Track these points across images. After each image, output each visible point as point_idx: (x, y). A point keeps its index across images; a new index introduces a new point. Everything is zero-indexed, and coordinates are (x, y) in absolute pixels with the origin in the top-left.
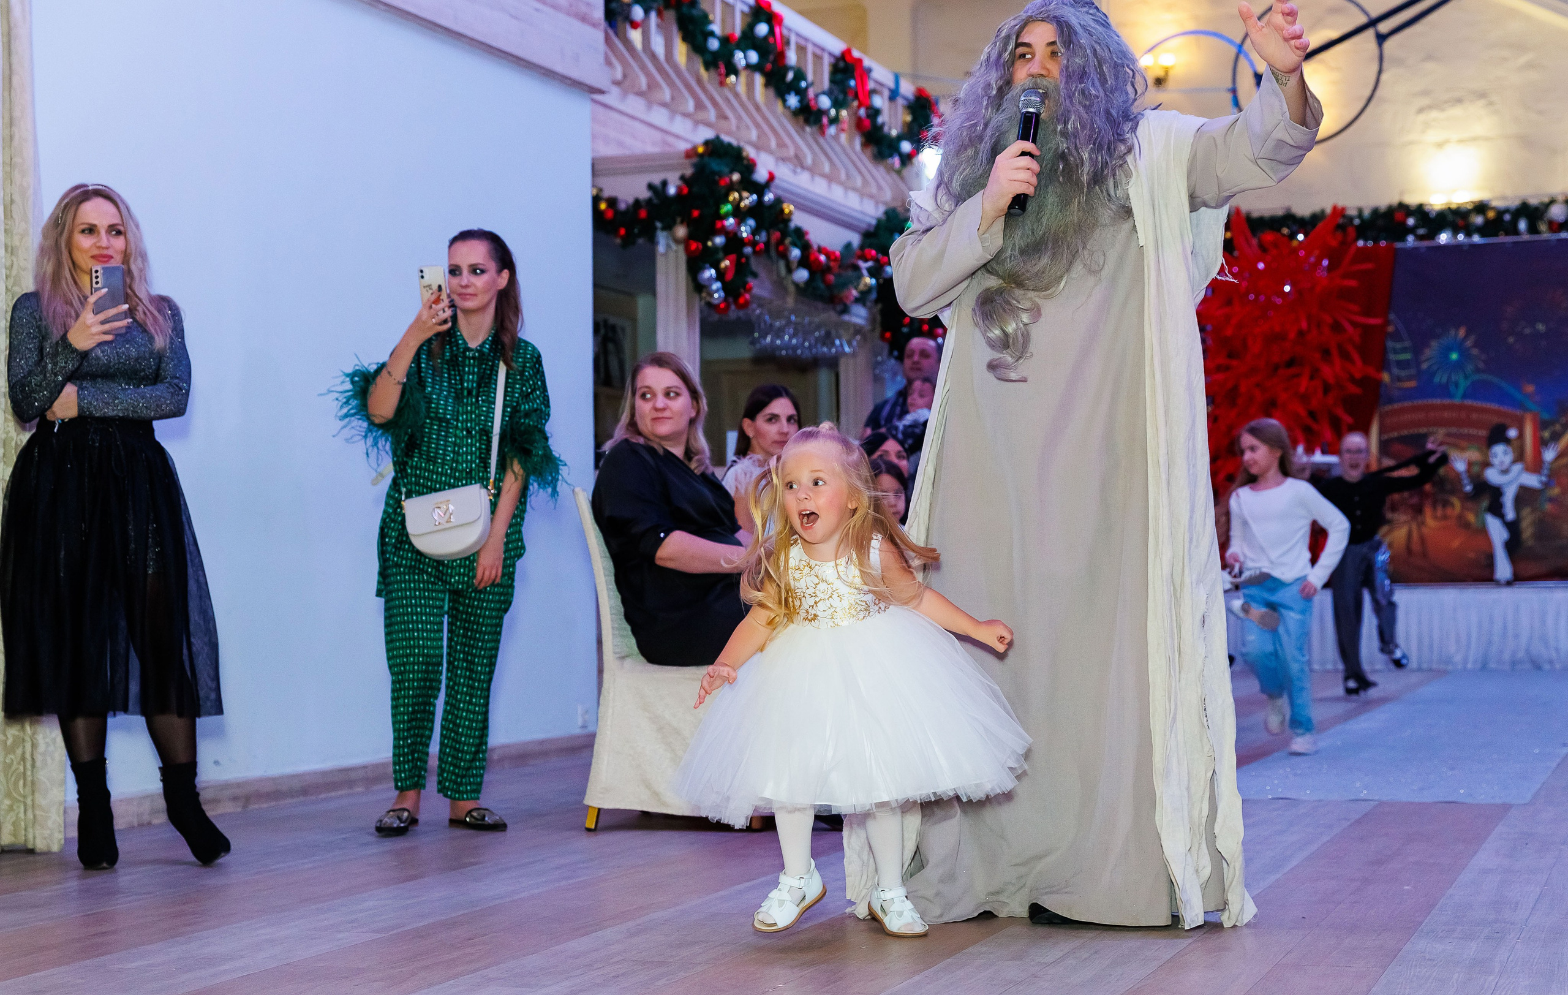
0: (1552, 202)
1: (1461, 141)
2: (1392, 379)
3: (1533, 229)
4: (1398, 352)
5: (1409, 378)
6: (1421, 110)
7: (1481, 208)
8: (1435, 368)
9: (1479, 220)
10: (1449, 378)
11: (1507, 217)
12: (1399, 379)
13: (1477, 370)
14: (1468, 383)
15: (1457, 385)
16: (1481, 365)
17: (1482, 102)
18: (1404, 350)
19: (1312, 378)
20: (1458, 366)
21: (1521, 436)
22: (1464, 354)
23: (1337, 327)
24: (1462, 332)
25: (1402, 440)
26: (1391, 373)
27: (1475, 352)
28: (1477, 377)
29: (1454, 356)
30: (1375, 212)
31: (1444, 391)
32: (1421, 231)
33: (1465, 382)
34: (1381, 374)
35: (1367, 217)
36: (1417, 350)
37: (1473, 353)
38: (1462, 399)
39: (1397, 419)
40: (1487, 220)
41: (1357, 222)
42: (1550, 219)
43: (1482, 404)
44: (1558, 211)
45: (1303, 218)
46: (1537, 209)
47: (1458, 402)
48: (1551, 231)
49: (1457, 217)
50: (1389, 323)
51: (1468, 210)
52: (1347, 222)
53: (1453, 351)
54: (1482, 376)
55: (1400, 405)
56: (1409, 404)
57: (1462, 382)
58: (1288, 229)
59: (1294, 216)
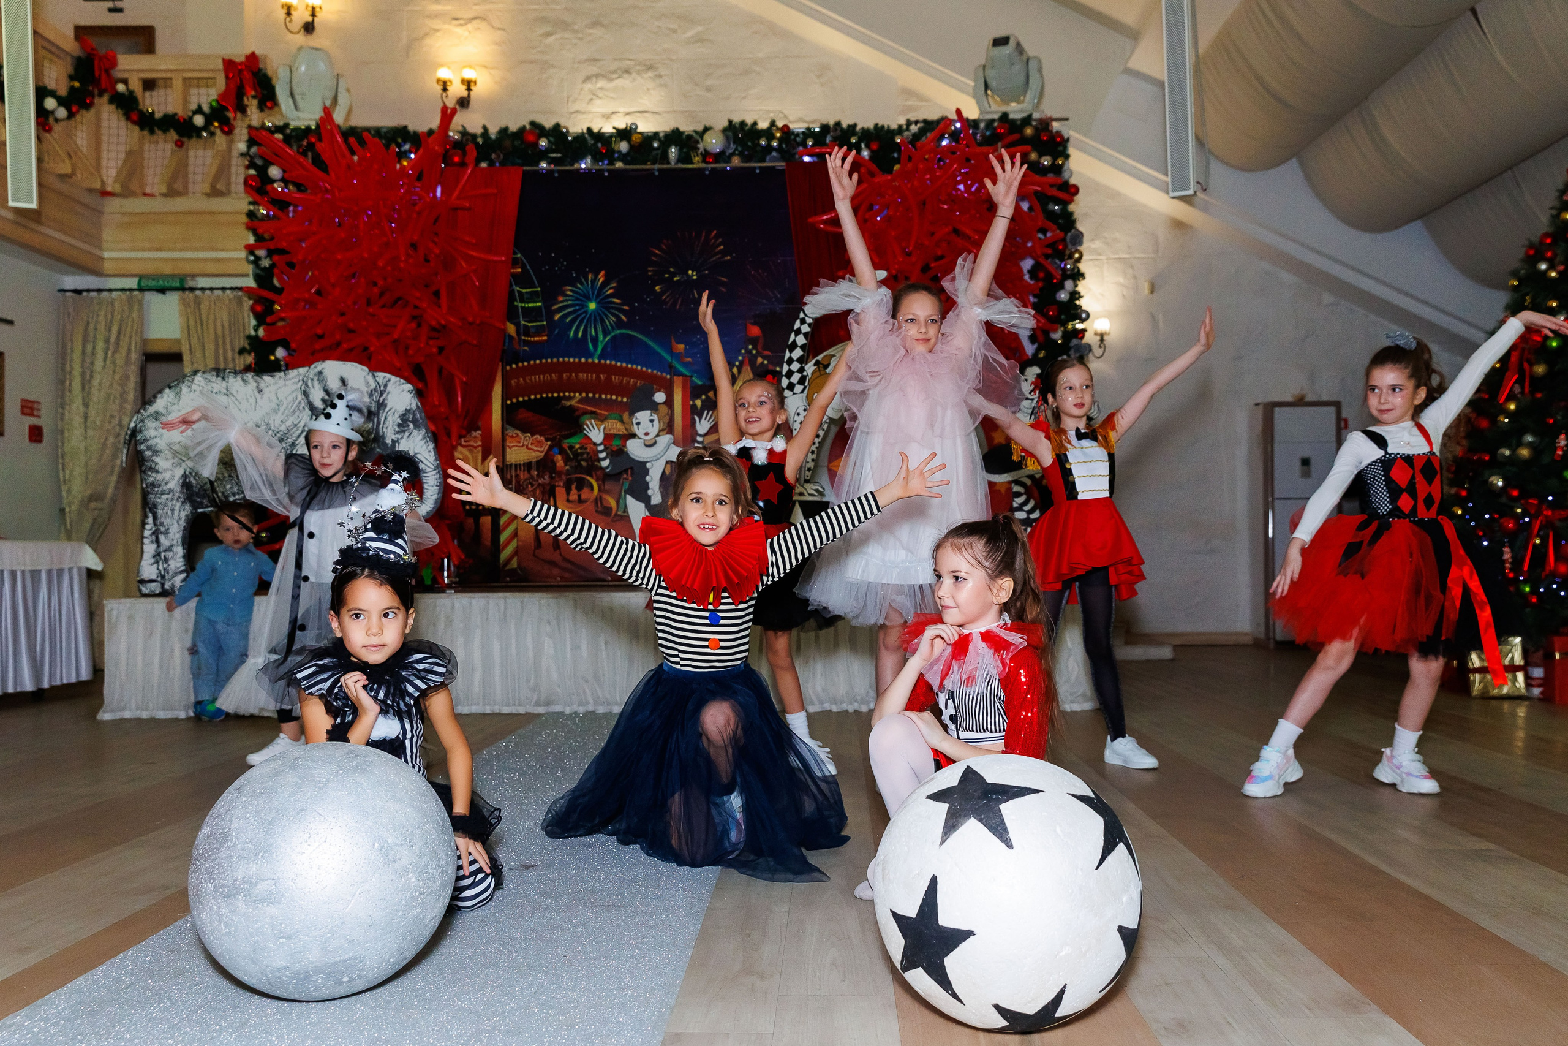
0: (706, 129)
2: (518, 332)
3: (684, 158)
4: (528, 299)
5: (539, 331)
6: (587, 79)
7: (624, 134)
8: (568, 320)
9: (624, 146)
10: (584, 333)
11: (656, 145)
12: (527, 332)
13: (619, 324)
14: (608, 338)
15: (595, 341)
16: (624, 318)
18: (533, 297)
20: (597, 318)
21: (669, 403)
22: (604, 304)
23: (447, 261)
24: (601, 279)
25: (528, 405)
26: (518, 325)
27: (616, 301)
28: (618, 332)
29: (592, 306)
30: (504, 131)
31: (580, 347)
32: (554, 155)
33: (605, 337)
34: (505, 324)
35: (493, 137)
36: (549, 297)
37: (614, 303)
38: (600, 358)
39: (524, 380)
40: (632, 147)
41: (480, 141)
42: (705, 150)
43: (624, 365)
44: (714, 142)
45: (415, 133)
46: (689, 137)
47: (596, 361)
48: (704, 161)
49: (600, 145)
50: (515, 262)
51: (611, 136)
52: (467, 140)
53: (590, 300)
54: (624, 331)
55: (529, 363)
56: (538, 362)
57: (601, 337)
58: (399, 146)
59: (406, 132)
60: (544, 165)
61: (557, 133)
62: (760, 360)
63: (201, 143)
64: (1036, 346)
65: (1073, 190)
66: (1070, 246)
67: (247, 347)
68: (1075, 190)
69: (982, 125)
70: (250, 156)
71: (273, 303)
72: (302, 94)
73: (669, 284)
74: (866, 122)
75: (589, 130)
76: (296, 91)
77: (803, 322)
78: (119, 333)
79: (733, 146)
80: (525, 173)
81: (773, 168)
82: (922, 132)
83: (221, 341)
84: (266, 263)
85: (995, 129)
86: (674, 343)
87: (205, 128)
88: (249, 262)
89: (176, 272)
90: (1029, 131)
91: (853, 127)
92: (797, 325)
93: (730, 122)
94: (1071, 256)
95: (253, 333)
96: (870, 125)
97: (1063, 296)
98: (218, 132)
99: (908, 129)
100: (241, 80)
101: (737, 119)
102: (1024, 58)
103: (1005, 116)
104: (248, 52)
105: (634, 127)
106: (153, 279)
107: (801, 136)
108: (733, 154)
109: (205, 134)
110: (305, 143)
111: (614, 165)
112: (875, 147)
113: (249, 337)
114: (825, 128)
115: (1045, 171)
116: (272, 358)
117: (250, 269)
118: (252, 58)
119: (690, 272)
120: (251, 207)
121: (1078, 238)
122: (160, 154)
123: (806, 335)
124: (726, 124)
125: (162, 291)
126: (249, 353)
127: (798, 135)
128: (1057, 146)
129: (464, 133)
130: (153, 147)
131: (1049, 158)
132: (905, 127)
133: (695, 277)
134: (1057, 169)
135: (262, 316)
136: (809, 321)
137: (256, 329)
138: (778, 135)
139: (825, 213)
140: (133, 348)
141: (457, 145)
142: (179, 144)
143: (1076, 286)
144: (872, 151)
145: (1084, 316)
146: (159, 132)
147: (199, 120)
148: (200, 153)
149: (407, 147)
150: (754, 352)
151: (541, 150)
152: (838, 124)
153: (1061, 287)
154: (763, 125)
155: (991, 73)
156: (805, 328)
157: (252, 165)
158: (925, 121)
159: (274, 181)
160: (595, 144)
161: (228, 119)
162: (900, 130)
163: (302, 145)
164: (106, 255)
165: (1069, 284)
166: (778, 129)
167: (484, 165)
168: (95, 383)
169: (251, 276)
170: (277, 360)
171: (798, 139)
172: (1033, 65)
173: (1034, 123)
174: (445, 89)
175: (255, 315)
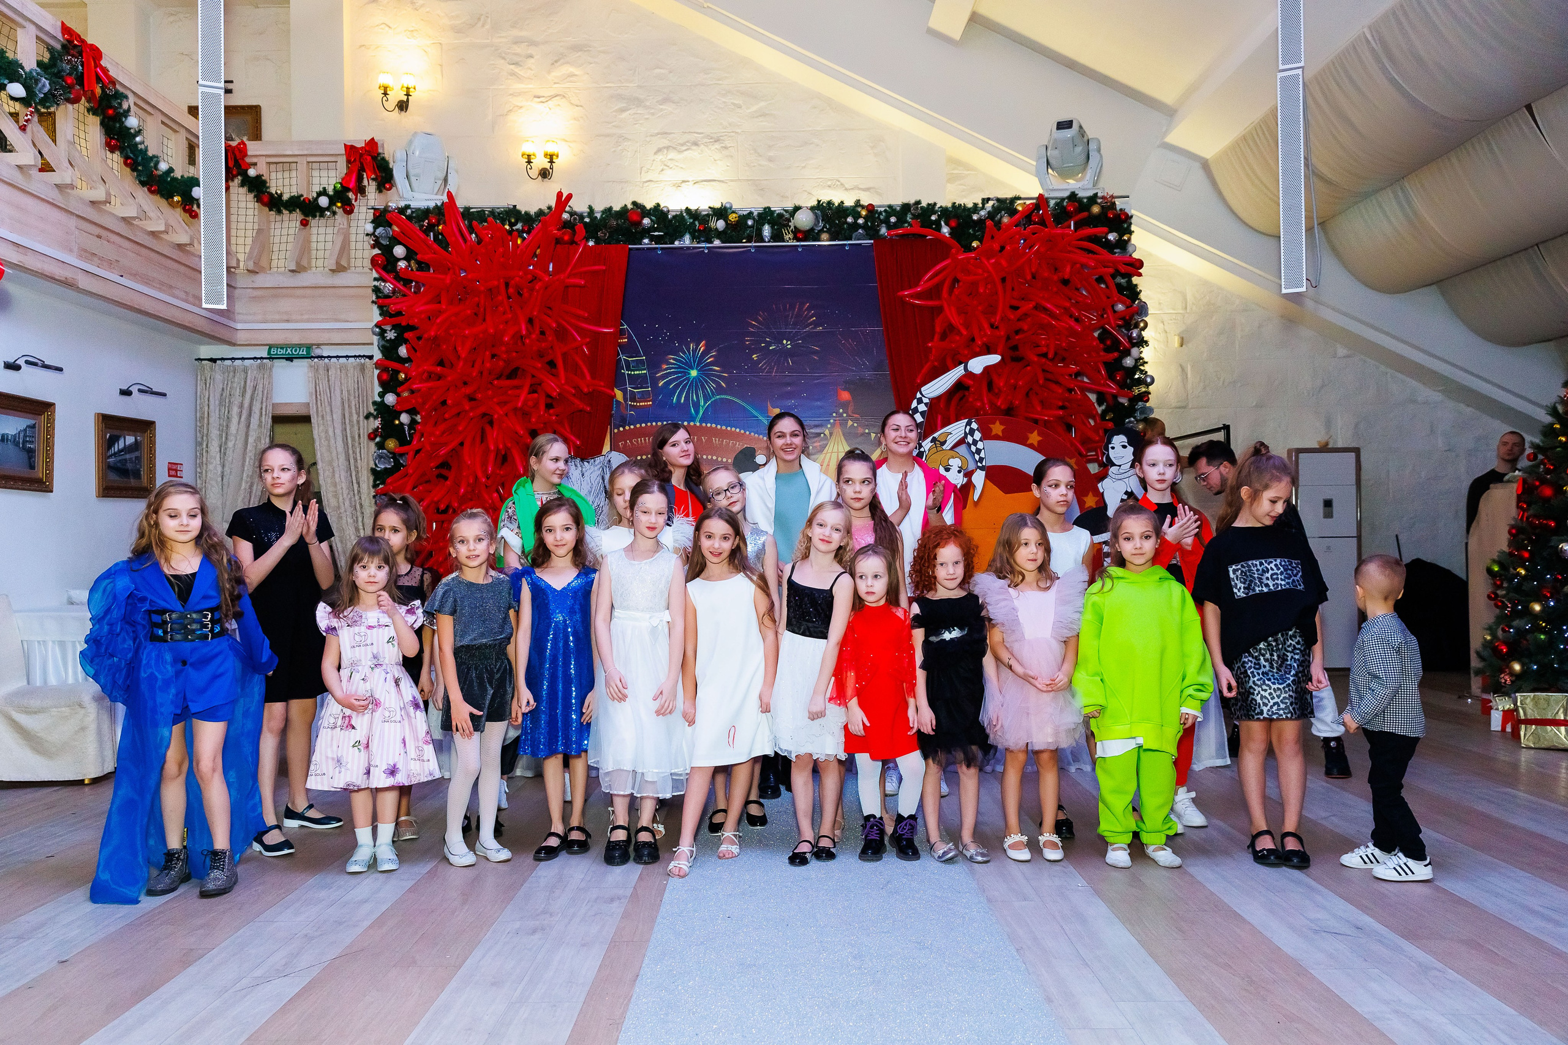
0: (797, 209)
1: (697, 183)
2: (626, 399)
3: (777, 236)
4: (633, 367)
5: (644, 397)
6: (659, 150)
7: (721, 213)
8: (671, 387)
9: (721, 224)
10: (687, 398)
11: (750, 223)
12: (634, 398)
13: (719, 390)
14: (709, 403)
15: (697, 406)
16: (723, 384)
17: (717, 146)
18: (639, 365)
19: (533, 391)
20: (698, 384)
22: (704, 370)
23: (562, 334)
24: (701, 349)
26: (624, 391)
27: (716, 368)
28: (718, 397)
29: (694, 373)
30: (609, 210)
31: (683, 412)
32: (656, 233)
33: (705, 402)
34: (613, 390)
35: (598, 216)
36: (654, 365)
37: (715, 371)
38: (701, 421)
39: (631, 442)
40: (728, 224)
41: (587, 220)
42: (795, 227)
43: (724, 428)
44: (804, 219)
45: (527, 213)
46: (780, 215)
47: (698, 424)
48: (796, 238)
49: (697, 223)
50: (622, 333)
51: (708, 215)
52: (575, 219)
53: (693, 369)
54: (723, 396)
55: (635, 426)
56: (643, 425)
57: (702, 403)
58: (512, 225)
59: (519, 212)
60: (646, 241)
61: (658, 213)
62: (850, 423)
63: (322, 221)
64: (1103, 407)
65: (1137, 264)
66: (1136, 317)
67: (372, 411)
68: (1140, 264)
69: (1052, 203)
70: (375, 236)
71: (398, 372)
72: (416, 175)
73: (765, 353)
74: (944, 201)
75: (688, 210)
76: (412, 172)
77: (920, 401)
78: (252, 399)
79: (821, 224)
80: (631, 249)
81: (860, 244)
82: (996, 210)
83: (346, 406)
84: (391, 335)
85: (1064, 208)
86: (770, 407)
87: (328, 209)
88: (374, 333)
89: (303, 342)
90: (1096, 209)
91: (931, 208)
92: (914, 404)
93: (819, 201)
94: (1136, 326)
95: (378, 399)
96: (950, 205)
97: (1128, 362)
98: (340, 211)
99: (983, 208)
100: (362, 164)
101: (825, 199)
102: (1085, 139)
103: (1073, 196)
104: (368, 139)
105: (728, 206)
106: (282, 348)
107: (884, 213)
108: (821, 231)
109: (328, 214)
110: (426, 223)
111: (712, 242)
112: (953, 223)
113: (375, 403)
114: (906, 207)
115: (1110, 246)
116: (397, 422)
117: (375, 339)
118: (372, 144)
119: (785, 342)
120: (376, 283)
121: (1143, 309)
122: (285, 232)
123: (922, 413)
124: (815, 203)
125: (290, 359)
126: (375, 418)
127: (881, 213)
128: (1121, 222)
129: (572, 214)
130: (278, 225)
131: (1115, 234)
132: (981, 205)
133: (789, 346)
134: (1123, 245)
135: (388, 384)
136: (926, 400)
137: (382, 395)
138: (864, 213)
139: (910, 287)
140: (264, 413)
141: (566, 224)
142: (304, 223)
143: (1141, 352)
144: (951, 228)
145: (1149, 380)
146: (285, 212)
147: (324, 201)
148: (322, 230)
149: (519, 226)
150: (845, 415)
151: (644, 229)
152: (918, 203)
153: (1127, 353)
154: (849, 202)
155: (1053, 153)
156: (922, 408)
157: (377, 244)
158: (998, 200)
159: (399, 260)
160: (693, 223)
161: (349, 200)
162: (975, 209)
163: (423, 226)
164: (239, 326)
165: (1135, 351)
166: (863, 207)
167: (591, 243)
168: (230, 444)
169: (375, 347)
170: (401, 424)
171: (882, 217)
172: (1093, 146)
173: (1099, 201)
174: (529, 162)
175: (382, 383)
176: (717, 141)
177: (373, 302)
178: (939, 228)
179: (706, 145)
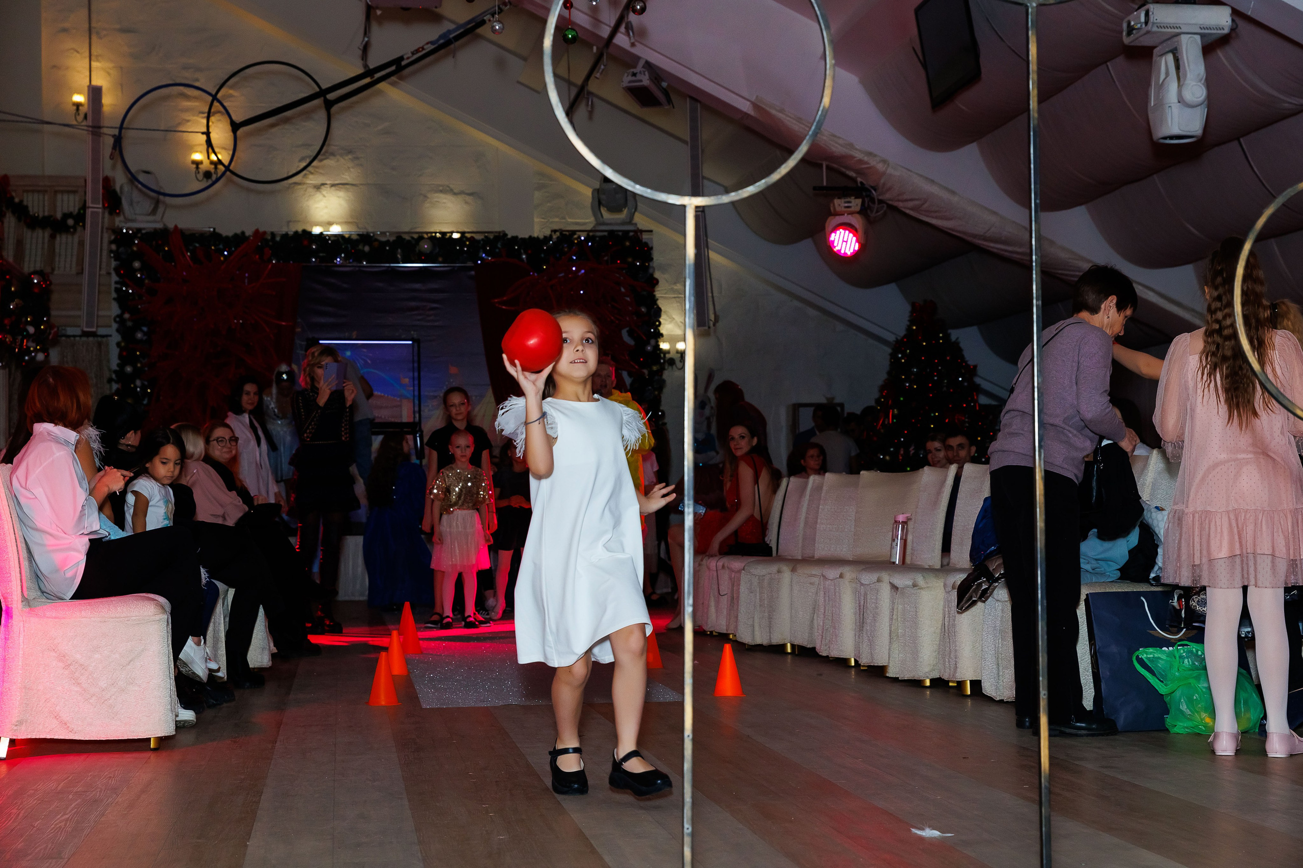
0: (421, 238)
1: (333, 185)
3: (406, 257)
6: (303, 159)
7: (365, 238)
9: (366, 248)
11: (387, 247)
17: (350, 156)
28: (365, 370)
30: (285, 236)
32: (321, 255)
35: (279, 239)
40: (372, 248)
41: (271, 243)
42: (419, 250)
44: (425, 246)
45: (227, 237)
46: (409, 242)
49: (349, 246)
51: (357, 240)
52: (265, 244)
54: (369, 370)
58: (215, 246)
59: (219, 235)
60: (313, 259)
61: (322, 238)
65: (655, 282)
66: (653, 318)
68: (657, 282)
69: (598, 237)
70: (117, 253)
71: (134, 350)
74: (523, 234)
75: (343, 237)
79: (437, 250)
80: (303, 266)
82: (560, 241)
84: (129, 324)
86: (402, 378)
87: (73, 226)
88: (115, 321)
90: (627, 242)
91: (515, 238)
94: (654, 324)
95: (118, 369)
96: (527, 236)
97: (649, 349)
99: (551, 238)
101: (440, 232)
103: (612, 233)
105: (371, 234)
107: (482, 242)
108: (438, 254)
109: (72, 230)
110: (154, 242)
111: (361, 262)
112: (530, 251)
113: (115, 372)
114: (497, 236)
115: (637, 270)
116: (132, 386)
117: (115, 324)
119: (412, 332)
120: (117, 286)
121: (658, 312)
124: (433, 233)
126: (116, 382)
127: (479, 241)
128: (646, 252)
130: (32, 235)
131: (641, 261)
132: (549, 237)
134: (645, 269)
135: (126, 358)
137: (121, 366)
138: (467, 243)
141: (254, 244)
142: (53, 237)
144: (528, 255)
146: (39, 228)
147: (69, 221)
149: (221, 246)
151: (312, 250)
152: (506, 234)
153: (648, 343)
155: (603, 197)
157: (119, 259)
158: (562, 232)
159: (136, 270)
160: (346, 247)
163: (153, 246)
165: (653, 342)
167: (274, 261)
170: (136, 387)
171: (480, 245)
173: (630, 234)
174: (197, 168)
175: (120, 357)
176: (350, 152)
177: (114, 299)
178: (521, 255)
179: (341, 155)
